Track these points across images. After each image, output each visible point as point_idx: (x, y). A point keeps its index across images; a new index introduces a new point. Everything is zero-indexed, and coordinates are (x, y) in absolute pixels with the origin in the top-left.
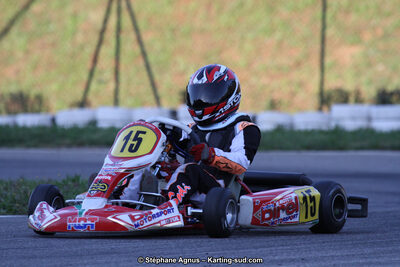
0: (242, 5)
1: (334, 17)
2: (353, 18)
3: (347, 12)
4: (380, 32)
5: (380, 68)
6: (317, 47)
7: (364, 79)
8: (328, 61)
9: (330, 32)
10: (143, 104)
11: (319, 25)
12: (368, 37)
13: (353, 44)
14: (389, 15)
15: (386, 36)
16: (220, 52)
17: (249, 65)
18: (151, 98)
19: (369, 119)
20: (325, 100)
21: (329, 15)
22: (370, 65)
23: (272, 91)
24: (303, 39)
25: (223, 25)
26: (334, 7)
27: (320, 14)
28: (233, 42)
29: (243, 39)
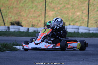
0: (25, 1)
1: (48, 5)
2: (53, 5)
3: (51, 3)
4: (59, 8)
5: (59, 17)
6: (44, 12)
8: (46, 15)
9: (47, 8)
10: (1, 25)
11: (45, 6)
12: (56, 9)
13: (52, 11)
14: (61, 4)
15: (61, 9)
16: (20, 13)
17: (27, 16)
18: (3, 24)
21: (47, 4)
22: (57, 16)
23: (33, 22)
24: (41, 10)
25: (21, 6)
26: (48, 2)
27: (45, 4)
28: (23, 10)
29: (26, 9)
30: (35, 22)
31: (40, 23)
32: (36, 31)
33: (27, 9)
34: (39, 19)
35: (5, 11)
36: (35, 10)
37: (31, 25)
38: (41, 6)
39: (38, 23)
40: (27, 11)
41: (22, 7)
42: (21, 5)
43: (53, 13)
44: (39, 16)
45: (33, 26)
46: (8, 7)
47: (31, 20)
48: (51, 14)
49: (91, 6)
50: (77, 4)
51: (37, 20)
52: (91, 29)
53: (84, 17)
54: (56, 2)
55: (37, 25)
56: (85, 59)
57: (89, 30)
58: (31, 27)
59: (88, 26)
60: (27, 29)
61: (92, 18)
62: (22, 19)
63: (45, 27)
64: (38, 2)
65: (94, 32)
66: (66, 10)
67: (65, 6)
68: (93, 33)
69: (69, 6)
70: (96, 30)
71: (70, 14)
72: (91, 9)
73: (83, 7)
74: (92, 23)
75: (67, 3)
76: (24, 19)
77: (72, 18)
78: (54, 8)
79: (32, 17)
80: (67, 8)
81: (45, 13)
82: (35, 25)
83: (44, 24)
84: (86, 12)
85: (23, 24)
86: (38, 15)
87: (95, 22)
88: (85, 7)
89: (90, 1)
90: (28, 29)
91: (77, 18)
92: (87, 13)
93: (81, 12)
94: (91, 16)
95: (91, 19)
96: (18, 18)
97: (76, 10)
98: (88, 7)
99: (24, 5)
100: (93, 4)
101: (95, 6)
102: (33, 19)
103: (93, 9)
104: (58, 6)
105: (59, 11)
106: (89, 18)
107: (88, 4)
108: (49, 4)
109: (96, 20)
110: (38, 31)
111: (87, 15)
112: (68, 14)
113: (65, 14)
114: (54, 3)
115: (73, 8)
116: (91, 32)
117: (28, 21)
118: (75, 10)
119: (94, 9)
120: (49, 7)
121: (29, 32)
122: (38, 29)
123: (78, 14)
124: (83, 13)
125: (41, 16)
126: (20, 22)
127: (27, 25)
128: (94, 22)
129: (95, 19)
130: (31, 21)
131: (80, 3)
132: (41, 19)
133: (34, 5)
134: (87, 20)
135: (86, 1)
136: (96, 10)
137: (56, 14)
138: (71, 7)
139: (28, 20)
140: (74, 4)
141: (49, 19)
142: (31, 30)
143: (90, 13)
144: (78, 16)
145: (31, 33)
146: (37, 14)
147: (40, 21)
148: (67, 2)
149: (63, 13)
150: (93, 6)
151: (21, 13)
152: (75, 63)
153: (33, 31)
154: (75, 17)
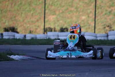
0: (21, 4)
1: (48, 7)
2: (53, 7)
3: (52, 6)
4: (61, 11)
5: (61, 21)
6: (43, 16)
7: (57, 25)
8: (46, 20)
9: (47, 11)
11: (44, 9)
12: (57, 13)
13: (53, 15)
14: (64, 6)
15: (63, 12)
16: (15, 17)
17: (23, 21)
19: (58, 36)
20: (45, 31)
21: (46, 6)
22: (58, 21)
23: (30, 28)
24: (39, 13)
25: (16, 9)
26: (48, 4)
27: (44, 6)
28: (19, 14)
29: (22, 13)
30: (33, 27)
31: (39, 29)
32: (35, 38)
33: (24, 12)
34: (37, 24)
36: (32, 14)
39: (36, 29)
40: (23, 15)
41: (18, 10)
42: (16, 7)
43: (54, 17)
44: (38, 20)
45: (30, 32)
46: (1, 11)
47: (28, 25)
48: (52, 18)
49: (98, 9)
50: (82, 7)
51: (35, 26)
52: (98, 35)
53: (90, 22)
54: (57, 4)
55: (35, 31)
56: (91, 70)
57: (97, 37)
58: (29, 33)
59: (95, 32)
60: (23, 37)
61: (100, 23)
62: (18, 24)
63: (44, 33)
64: (36, 4)
65: (102, 38)
66: (69, 14)
67: (67, 9)
68: (101, 40)
69: (72, 9)
70: (104, 37)
71: (74, 18)
72: (98, 12)
73: (89, 9)
74: (100, 29)
75: (70, 6)
76: (19, 25)
77: (76, 22)
78: (55, 12)
79: (29, 22)
80: (71, 11)
81: (45, 16)
82: (33, 32)
83: (43, 30)
84: (92, 15)
85: (18, 30)
86: (36, 20)
87: (103, 27)
88: (91, 10)
89: (98, 3)
90: (25, 36)
91: (82, 22)
92: (94, 17)
93: (87, 16)
94: (98, 20)
95: (98, 24)
96: (13, 23)
97: (81, 13)
98: (94, 10)
99: (20, 8)
100: (100, 6)
101: (103, 8)
102: (30, 24)
103: (100, 13)
104: (59, 8)
105: (61, 15)
106: (97, 23)
107: (95, 6)
108: (50, 7)
109: (105, 25)
110: (36, 38)
111: (94, 19)
112: (72, 18)
113: (68, 18)
114: (55, 5)
115: (77, 11)
116: (99, 38)
117: (24, 27)
118: (79, 13)
119: (102, 13)
120: (49, 10)
121: (26, 40)
122: (36, 36)
123: (84, 18)
124: (88, 16)
125: (40, 21)
126: (16, 28)
127: (24, 31)
128: (101, 27)
129: (103, 24)
130: (28, 27)
131: (85, 5)
132: (40, 24)
133: (32, 8)
134: (94, 25)
135: (92, 3)
136: (104, 13)
137: (57, 18)
138: (75, 10)
139: (25, 25)
140: (79, 6)
141: (50, 24)
142: (29, 37)
143: (98, 17)
144: (83, 21)
145: (28, 40)
146: (35, 18)
147: (38, 26)
148: (70, 4)
149: (66, 17)
150: (101, 8)
151: (17, 18)
152: (80, 75)
153: (31, 38)
154: (80, 21)
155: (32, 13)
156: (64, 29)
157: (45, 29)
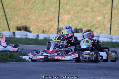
0: (35, 2)
1: (62, 7)
2: (68, 7)
3: (66, 5)
4: (76, 11)
5: (76, 22)
6: (57, 15)
8: (60, 19)
9: (61, 11)
10: (5, 30)
11: (58, 9)
12: (72, 12)
13: (68, 14)
14: (79, 6)
15: (77, 12)
16: (28, 15)
17: (36, 20)
18: (7, 29)
20: (59, 31)
21: (61, 5)
22: (72, 21)
24: (53, 12)
26: (62, 3)
27: (58, 5)
28: (32, 12)
29: (35, 12)
30: (46, 27)
31: (52, 29)
32: (48, 38)
33: (37, 11)
34: (51, 23)
35: (10, 13)
36: (46, 13)
37: (41, 31)
38: (54, 9)
39: (50, 29)
40: (36, 14)
41: (31, 9)
42: (29, 6)
43: (69, 16)
44: (51, 20)
45: (44, 32)
46: (14, 9)
47: (41, 24)
48: (66, 18)
49: (114, 10)
50: (97, 7)
51: (49, 25)
53: (105, 23)
54: (72, 4)
55: (49, 31)
57: (112, 39)
58: (42, 33)
59: (110, 34)
60: (36, 36)
61: (116, 24)
62: (31, 23)
63: (58, 33)
64: (50, 3)
65: (118, 41)
66: (84, 14)
67: (82, 9)
68: (116, 43)
69: (88, 9)
71: (89, 19)
72: (115, 13)
73: (105, 10)
74: (115, 30)
77: (91, 23)
78: (69, 11)
79: (42, 21)
80: (86, 11)
82: (46, 31)
83: (57, 30)
84: (108, 16)
85: (31, 29)
88: (107, 11)
89: (114, 4)
90: (38, 36)
91: (98, 23)
92: (110, 18)
93: (102, 17)
94: (114, 21)
95: (114, 25)
96: (26, 22)
98: (111, 11)
99: (34, 7)
100: (117, 6)
102: (43, 24)
104: (74, 8)
105: (76, 15)
106: (112, 24)
107: (111, 7)
108: (64, 6)
111: (110, 20)
112: (86, 18)
113: (83, 18)
114: (69, 4)
115: (92, 11)
116: (114, 41)
117: (37, 26)
118: (95, 13)
119: (118, 14)
120: (64, 9)
121: (39, 39)
122: (49, 36)
123: (99, 18)
124: (104, 17)
126: (28, 27)
127: (36, 30)
128: (117, 29)
130: (41, 26)
131: (101, 6)
132: (53, 23)
133: (45, 7)
134: (109, 26)
135: (108, 3)
137: (71, 18)
139: (38, 24)
140: (94, 6)
141: (64, 24)
142: (42, 36)
143: (114, 18)
144: (98, 21)
145: (41, 40)
146: (49, 18)
147: (52, 26)
148: (85, 4)
149: (80, 17)
150: (117, 9)
151: (30, 16)
153: (44, 38)
154: (95, 22)
155: (45, 11)
156: (79, 29)
157: (59, 29)
